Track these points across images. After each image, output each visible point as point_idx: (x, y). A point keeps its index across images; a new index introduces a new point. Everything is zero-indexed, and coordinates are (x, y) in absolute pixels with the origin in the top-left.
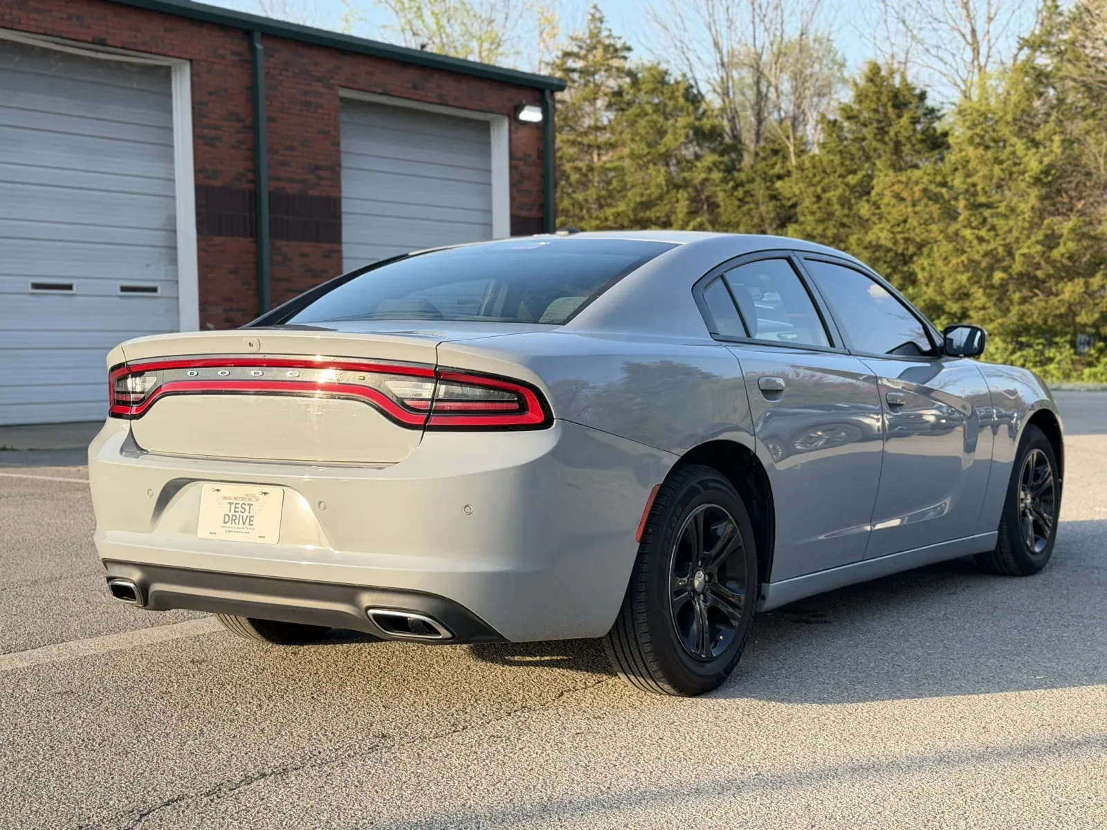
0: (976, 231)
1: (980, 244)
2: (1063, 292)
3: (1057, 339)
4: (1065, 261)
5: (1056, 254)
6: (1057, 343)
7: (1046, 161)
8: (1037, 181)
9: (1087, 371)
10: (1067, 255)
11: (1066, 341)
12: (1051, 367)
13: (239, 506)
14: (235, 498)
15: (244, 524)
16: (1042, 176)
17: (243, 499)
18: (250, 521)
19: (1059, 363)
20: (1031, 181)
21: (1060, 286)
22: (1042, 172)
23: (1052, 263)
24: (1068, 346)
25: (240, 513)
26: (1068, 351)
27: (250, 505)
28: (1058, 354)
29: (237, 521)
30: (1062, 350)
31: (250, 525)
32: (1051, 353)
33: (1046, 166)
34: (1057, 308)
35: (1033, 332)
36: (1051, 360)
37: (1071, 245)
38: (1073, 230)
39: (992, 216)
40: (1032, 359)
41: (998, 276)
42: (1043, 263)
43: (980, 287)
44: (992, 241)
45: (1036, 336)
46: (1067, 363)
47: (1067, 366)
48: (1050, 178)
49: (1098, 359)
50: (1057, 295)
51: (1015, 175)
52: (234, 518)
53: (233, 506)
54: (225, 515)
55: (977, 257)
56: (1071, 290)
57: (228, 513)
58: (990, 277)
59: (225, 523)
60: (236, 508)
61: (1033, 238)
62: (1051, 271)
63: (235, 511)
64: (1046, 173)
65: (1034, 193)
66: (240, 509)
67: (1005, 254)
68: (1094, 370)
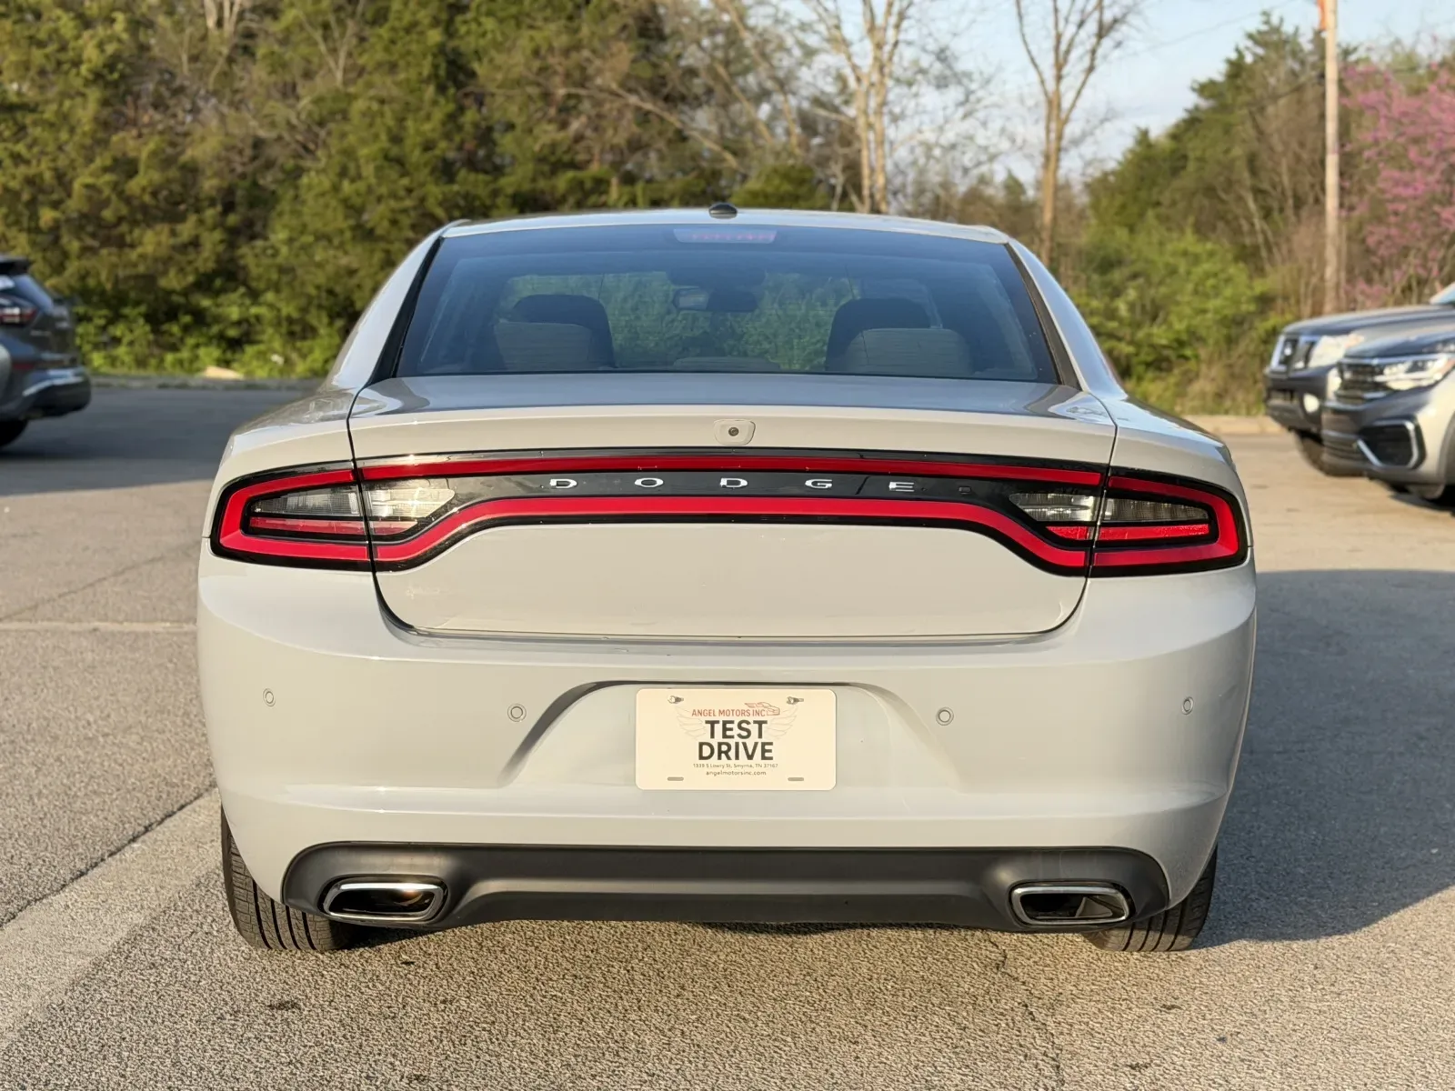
0: (10, 145)
1: (16, 165)
2: (141, 243)
3: (127, 311)
4: (147, 198)
5: (134, 186)
6: (125, 317)
7: (110, 48)
8: (98, 77)
9: (170, 357)
10: (149, 190)
11: (140, 314)
12: (121, 351)
13: (735, 726)
14: (721, 712)
15: (750, 757)
16: (105, 72)
17: (743, 713)
18: (764, 751)
19: (131, 343)
20: (91, 77)
21: (137, 232)
22: (105, 66)
23: (128, 200)
24: (141, 321)
25: (737, 739)
26: (142, 329)
27: (760, 723)
28: (127, 333)
29: (732, 754)
30: (134, 326)
31: (764, 758)
32: (118, 330)
33: (111, 56)
34: (135, 265)
35: (95, 299)
36: (116, 341)
37: (156, 176)
38: (154, 154)
39: (35, 124)
40: (92, 338)
41: (47, 216)
42: (114, 198)
43: (20, 230)
44: (34, 162)
45: (97, 306)
46: (141, 345)
47: (140, 349)
48: (116, 76)
49: (182, 340)
50: (132, 246)
51: (66, 67)
52: (724, 748)
53: (718, 728)
54: (701, 745)
55: (14, 184)
56: (152, 241)
57: (707, 738)
58: (34, 216)
59: (701, 757)
60: (725, 729)
61: (98, 162)
62: (124, 211)
63: (725, 736)
64: (111, 65)
65: (94, 94)
66: (736, 731)
67: (55, 182)
68: (179, 355)
